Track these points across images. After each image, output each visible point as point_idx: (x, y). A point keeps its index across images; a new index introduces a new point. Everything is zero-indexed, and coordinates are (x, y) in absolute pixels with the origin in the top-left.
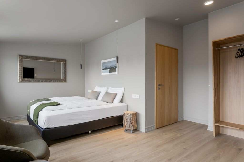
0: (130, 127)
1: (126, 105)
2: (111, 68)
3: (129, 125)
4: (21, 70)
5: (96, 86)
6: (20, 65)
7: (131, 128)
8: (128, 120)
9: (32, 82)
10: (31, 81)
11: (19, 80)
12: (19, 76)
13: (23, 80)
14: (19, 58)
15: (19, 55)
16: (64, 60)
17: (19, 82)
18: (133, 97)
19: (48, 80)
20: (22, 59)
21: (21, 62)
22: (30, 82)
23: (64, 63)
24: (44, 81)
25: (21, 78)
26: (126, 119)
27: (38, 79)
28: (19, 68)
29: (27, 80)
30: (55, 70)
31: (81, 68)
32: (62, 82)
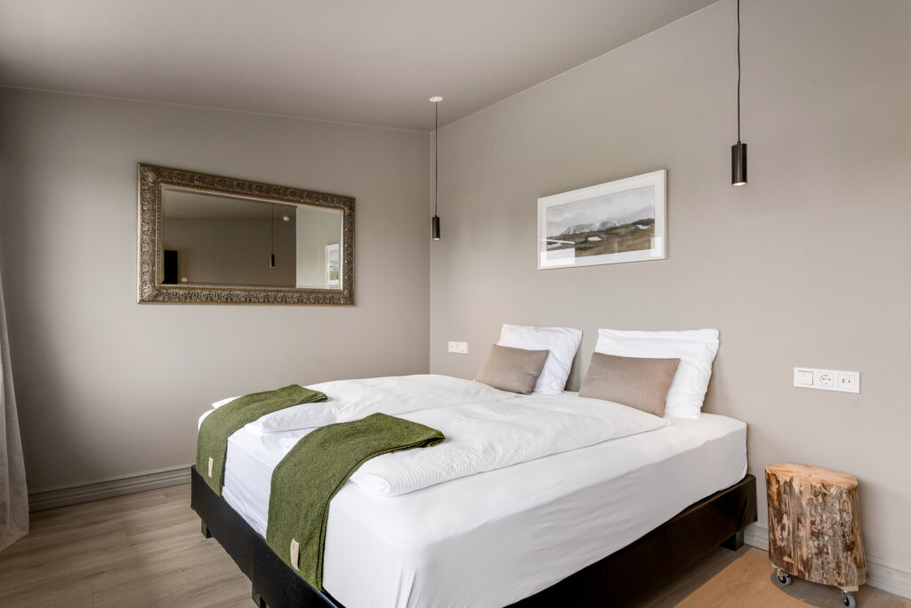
0: (843, 571)
1: (744, 426)
2: (616, 228)
3: (836, 556)
4: (153, 241)
5: (505, 326)
6: (147, 216)
7: (847, 575)
8: (827, 526)
9: (202, 302)
10: (198, 296)
11: (142, 290)
12: (143, 274)
13: (159, 290)
14: (143, 178)
15: (143, 165)
16: (345, 197)
17: (142, 301)
18: (796, 385)
19: (278, 292)
20: (154, 182)
21: (151, 197)
22: (195, 302)
23: (345, 212)
24: (257, 298)
25: (152, 281)
26: (813, 523)
27: (232, 290)
28: (143, 232)
29: (181, 292)
30: (273, 257)
31: (438, 236)
32: (338, 304)
